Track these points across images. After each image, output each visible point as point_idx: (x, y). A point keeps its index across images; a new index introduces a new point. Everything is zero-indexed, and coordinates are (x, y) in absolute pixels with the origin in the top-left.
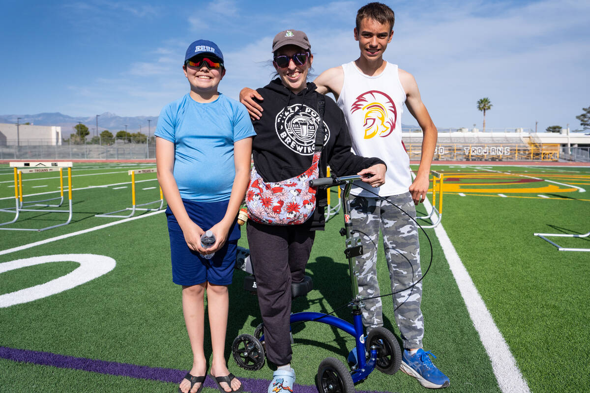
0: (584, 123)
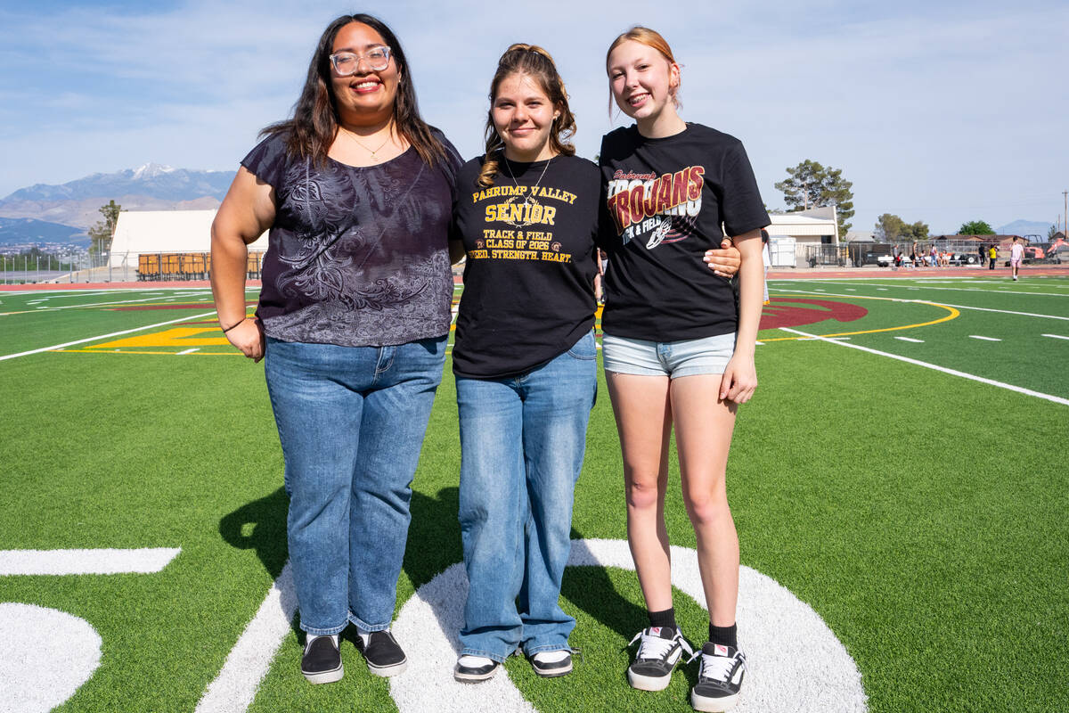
0: (791, 196)
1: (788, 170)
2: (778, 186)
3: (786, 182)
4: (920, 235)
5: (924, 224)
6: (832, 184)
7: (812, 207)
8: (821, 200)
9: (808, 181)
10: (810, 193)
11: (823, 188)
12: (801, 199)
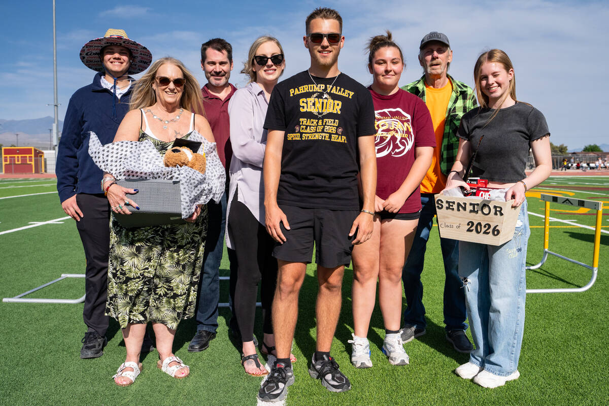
4: (564, 152)
5: (565, 146)
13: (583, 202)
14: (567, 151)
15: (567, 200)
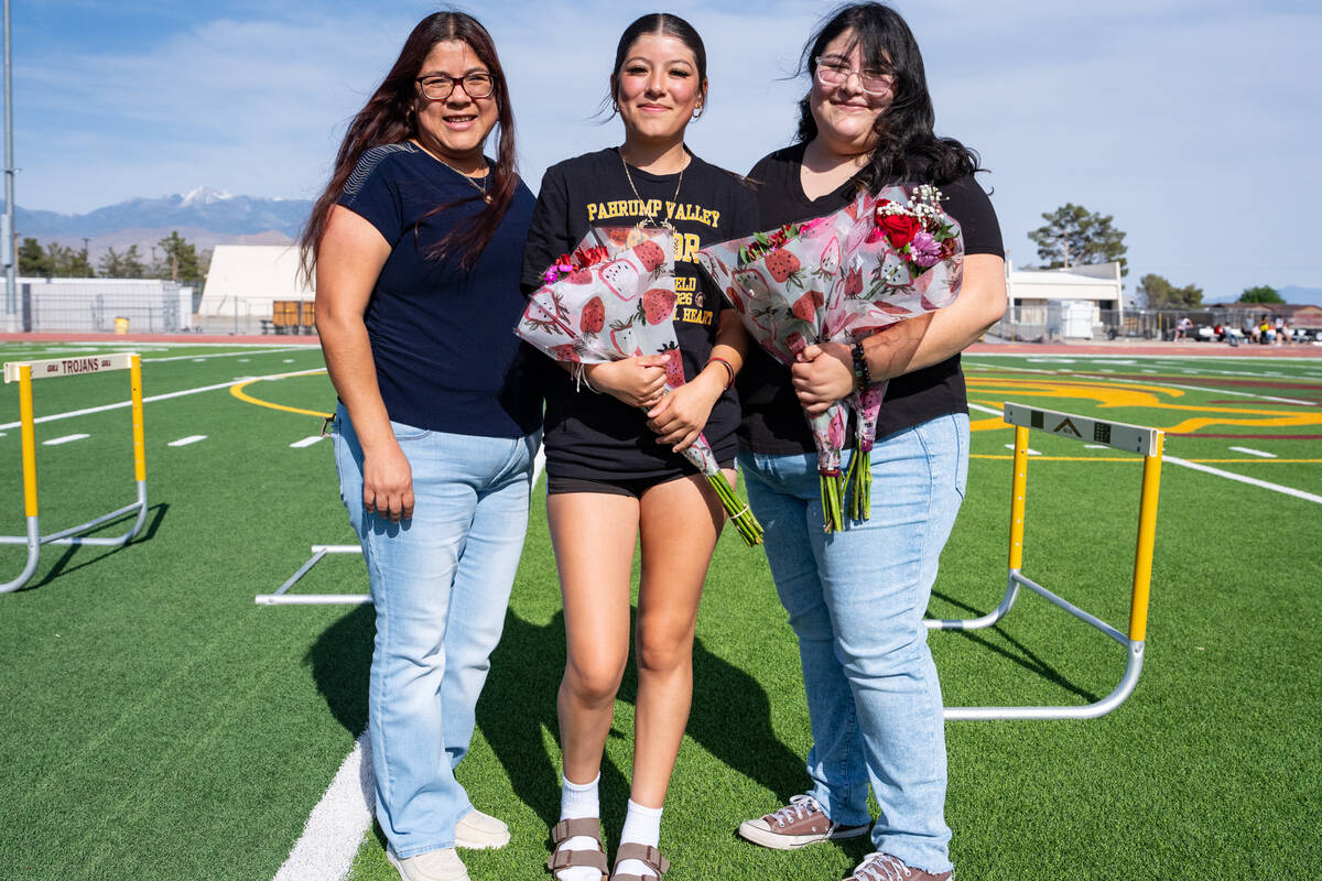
0: (1046, 249)
1: (1045, 216)
2: (1032, 236)
3: (1042, 230)
4: (1193, 302)
5: (1197, 288)
6: (1098, 234)
7: (1074, 263)
8: (1084, 255)
9: (1069, 229)
10: (1071, 246)
11: (1087, 239)
12: (1059, 252)
13: (1107, 428)
14: (1203, 301)
15: (1067, 421)
